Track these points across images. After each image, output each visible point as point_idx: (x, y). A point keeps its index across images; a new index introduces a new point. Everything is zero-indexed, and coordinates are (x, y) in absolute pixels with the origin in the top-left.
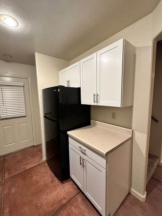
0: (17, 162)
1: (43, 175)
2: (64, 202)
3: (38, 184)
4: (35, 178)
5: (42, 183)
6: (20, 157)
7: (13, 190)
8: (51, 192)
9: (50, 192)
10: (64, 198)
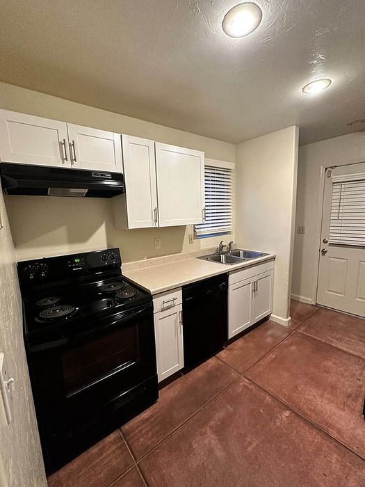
0: (330, 326)
1: (347, 374)
2: (334, 434)
3: (325, 375)
4: (330, 363)
5: (332, 379)
6: (341, 324)
7: (293, 348)
8: (330, 401)
9: (327, 398)
10: (339, 431)
